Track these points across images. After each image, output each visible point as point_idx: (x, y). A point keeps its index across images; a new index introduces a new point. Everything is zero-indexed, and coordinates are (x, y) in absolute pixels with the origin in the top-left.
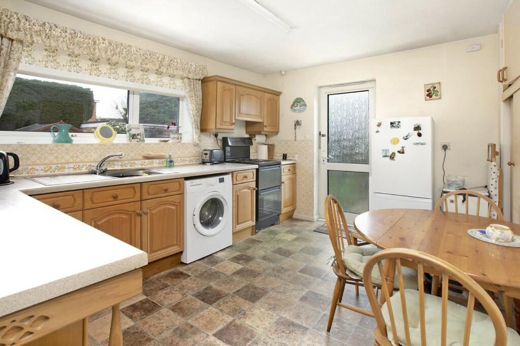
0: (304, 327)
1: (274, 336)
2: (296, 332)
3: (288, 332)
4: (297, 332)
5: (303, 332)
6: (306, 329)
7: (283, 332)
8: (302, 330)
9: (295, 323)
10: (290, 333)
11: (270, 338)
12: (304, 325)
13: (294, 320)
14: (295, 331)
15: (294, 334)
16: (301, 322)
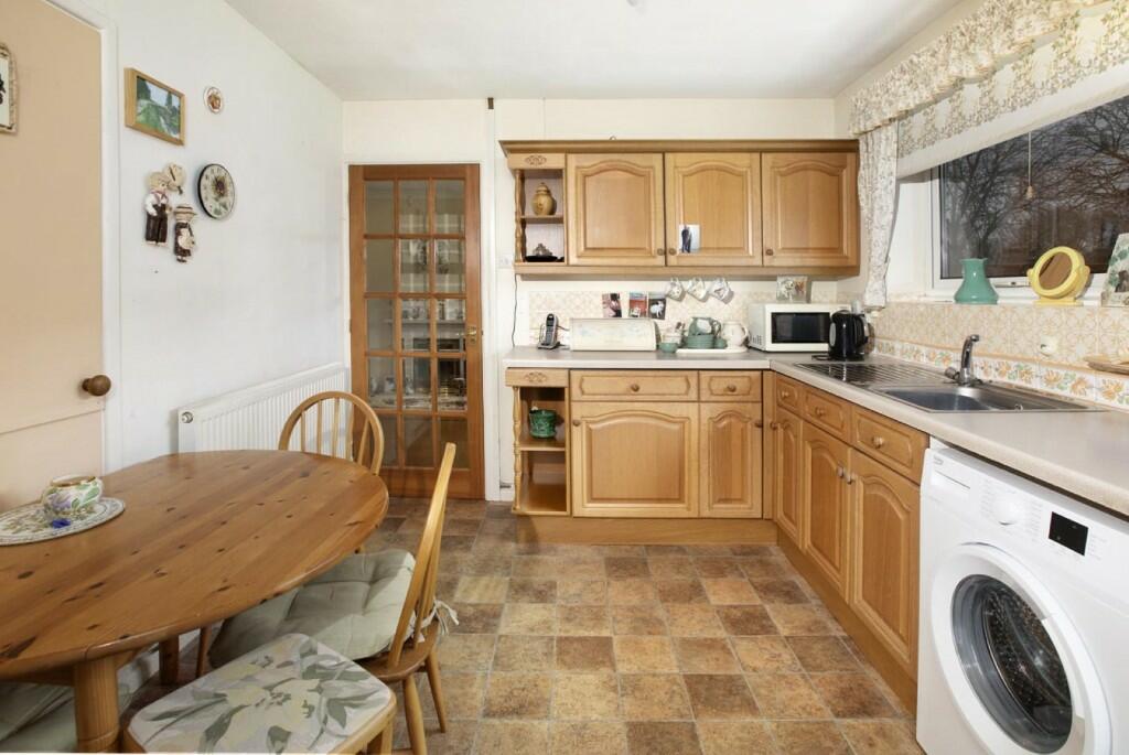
0: (494, 716)
1: (533, 674)
2: (502, 700)
3: (515, 693)
4: (499, 699)
5: (491, 705)
6: (488, 714)
7: (523, 689)
8: (494, 709)
9: (515, 716)
10: (511, 692)
11: (535, 670)
12: (495, 721)
13: (521, 722)
14: (506, 701)
15: (504, 694)
16: (508, 725)
